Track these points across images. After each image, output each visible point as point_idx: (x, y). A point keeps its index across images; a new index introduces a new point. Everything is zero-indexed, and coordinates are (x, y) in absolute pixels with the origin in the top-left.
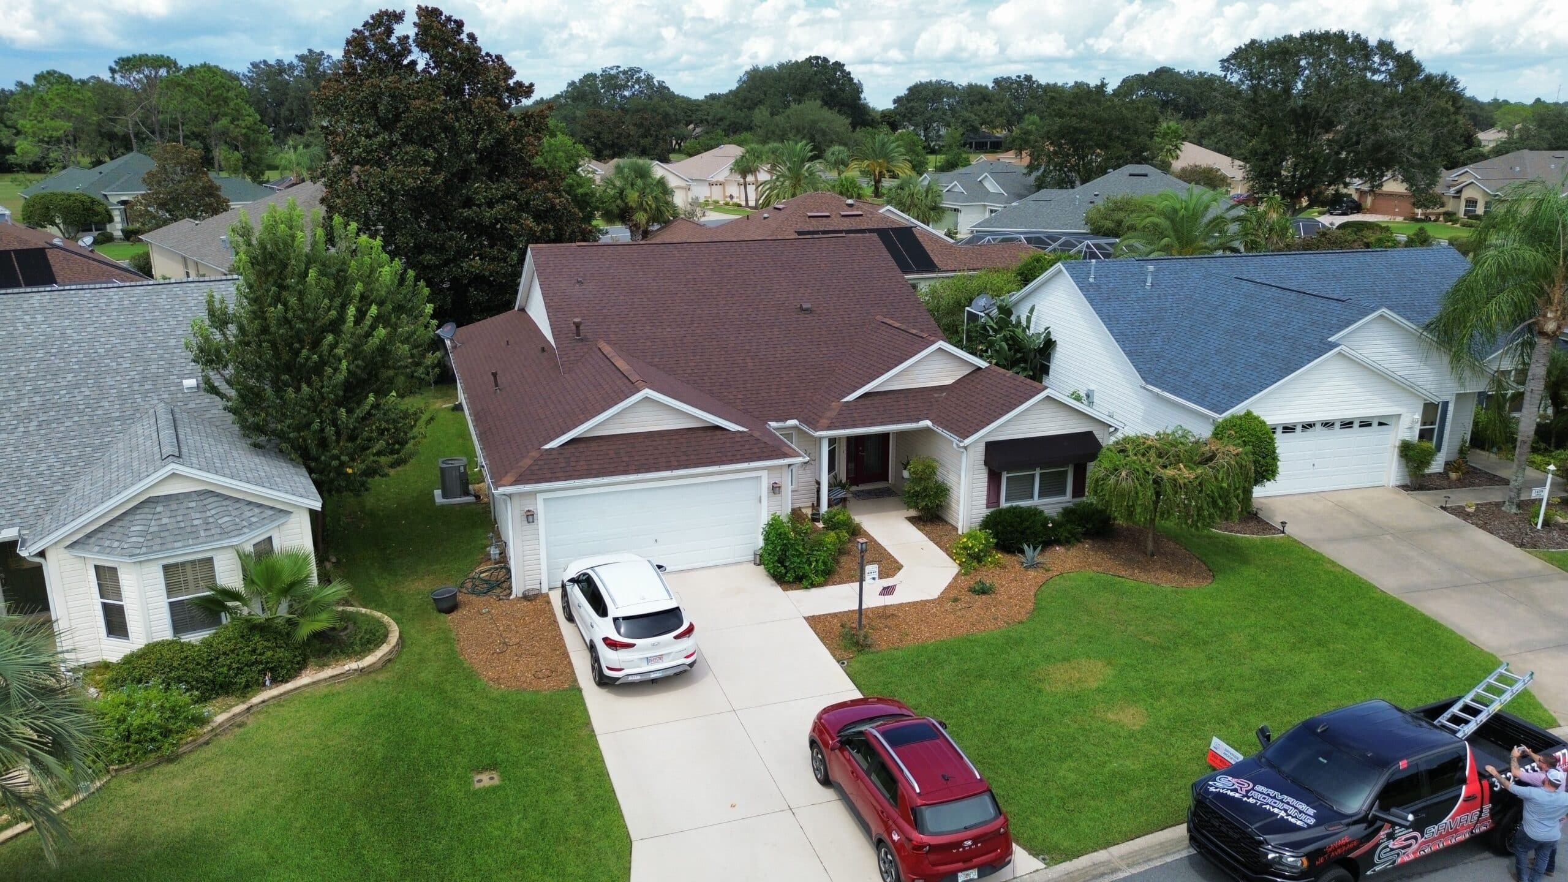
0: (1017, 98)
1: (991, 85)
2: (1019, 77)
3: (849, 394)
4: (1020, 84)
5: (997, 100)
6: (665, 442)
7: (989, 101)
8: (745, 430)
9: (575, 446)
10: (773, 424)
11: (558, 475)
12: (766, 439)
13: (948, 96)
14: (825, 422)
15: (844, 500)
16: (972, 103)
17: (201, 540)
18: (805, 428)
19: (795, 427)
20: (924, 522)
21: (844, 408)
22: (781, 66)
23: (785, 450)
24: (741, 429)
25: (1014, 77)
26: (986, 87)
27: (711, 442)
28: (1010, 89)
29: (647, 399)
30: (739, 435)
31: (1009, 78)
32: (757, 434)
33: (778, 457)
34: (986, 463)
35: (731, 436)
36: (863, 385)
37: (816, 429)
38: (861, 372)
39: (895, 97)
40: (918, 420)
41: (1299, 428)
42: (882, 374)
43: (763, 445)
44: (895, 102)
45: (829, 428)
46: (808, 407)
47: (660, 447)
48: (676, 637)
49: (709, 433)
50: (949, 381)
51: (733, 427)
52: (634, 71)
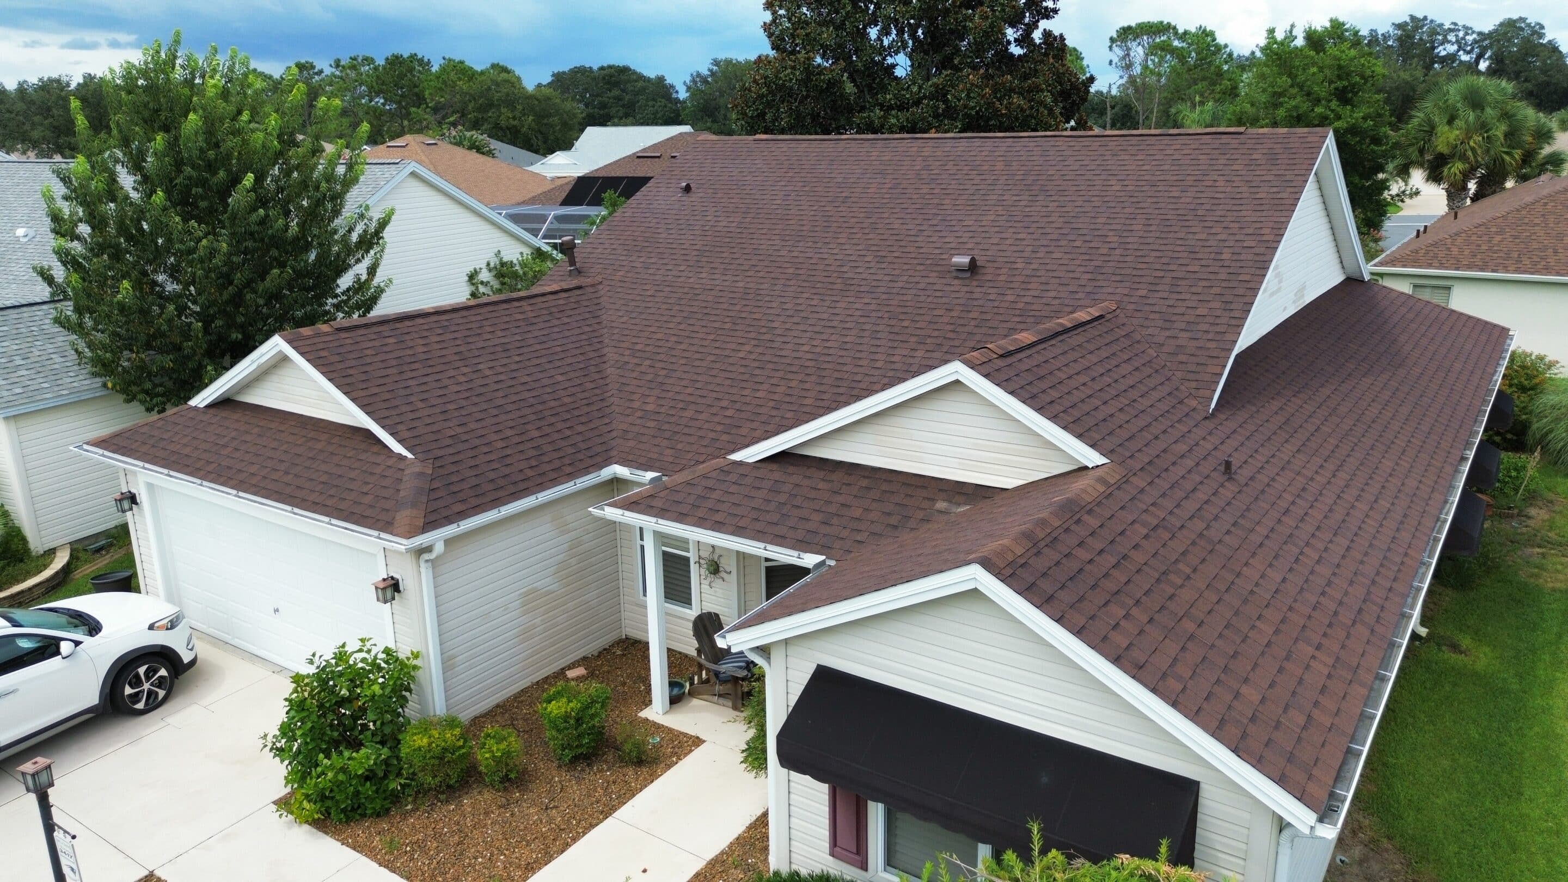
8: (410, 456)
12: (411, 484)
14: (645, 490)
23: (403, 514)
27: (343, 461)
30: (393, 462)
32: (413, 469)
33: (373, 524)
35: (380, 460)
43: (390, 494)
49: (366, 445)
50: (1008, 481)
51: (397, 447)
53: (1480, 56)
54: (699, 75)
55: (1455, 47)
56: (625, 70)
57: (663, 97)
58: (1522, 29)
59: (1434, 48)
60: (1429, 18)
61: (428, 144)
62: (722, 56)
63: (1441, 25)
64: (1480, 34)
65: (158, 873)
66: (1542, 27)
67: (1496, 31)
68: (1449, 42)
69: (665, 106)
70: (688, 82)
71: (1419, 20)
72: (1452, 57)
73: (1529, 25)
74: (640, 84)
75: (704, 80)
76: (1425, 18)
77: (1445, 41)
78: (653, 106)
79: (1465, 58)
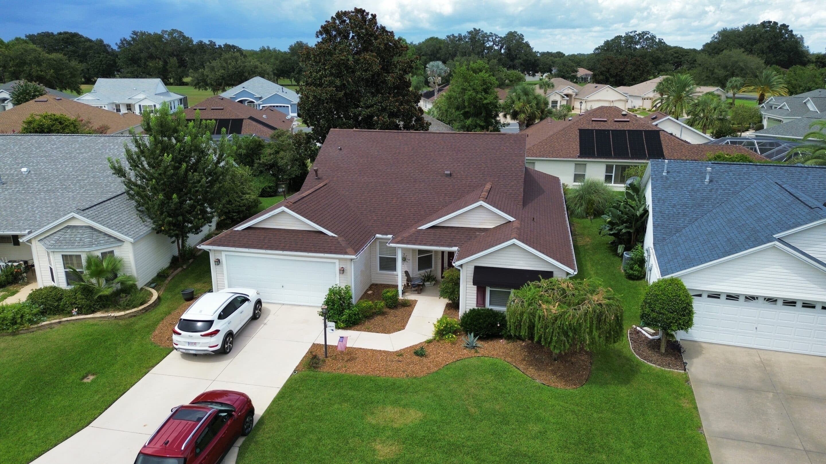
3: (423, 225)
8: (336, 236)
9: (249, 231)
11: (230, 244)
12: (343, 243)
14: (399, 238)
17: (74, 247)
23: (349, 250)
24: (334, 235)
27: (314, 240)
29: (284, 212)
30: (331, 238)
32: (341, 239)
33: (341, 253)
35: (326, 238)
40: (453, 246)
41: (742, 299)
48: (202, 335)
49: (316, 235)
50: (491, 227)
51: (330, 234)
52: (644, 33)
53: (501, 47)
54: (125, 40)
55: (492, 43)
56: (75, 35)
57: (104, 52)
58: (516, 36)
59: (484, 43)
60: (481, 30)
61: (58, 100)
62: (138, 30)
63: (486, 33)
64: (501, 38)
65: (315, 343)
66: (523, 36)
67: (506, 37)
68: (490, 41)
69: (107, 57)
70: (118, 43)
71: (477, 30)
72: (491, 48)
73: (518, 35)
74: (88, 44)
75: (129, 43)
76: (480, 30)
77: (488, 40)
78: (99, 57)
79: (496, 48)
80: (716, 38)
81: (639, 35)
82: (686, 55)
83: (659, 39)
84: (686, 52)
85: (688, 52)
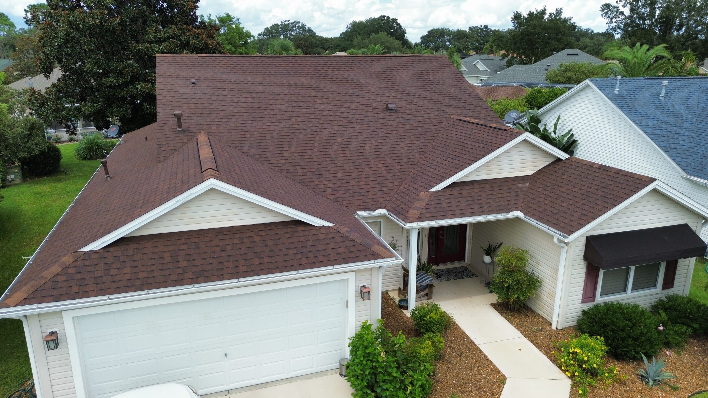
0: (480, 36)
1: (468, 30)
2: (481, 26)
3: (437, 184)
4: (482, 30)
5: (471, 37)
6: (236, 241)
7: (467, 38)
8: (331, 225)
10: (362, 213)
12: (355, 236)
13: (448, 35)
14: (414, 212)
15: (430, 286)
16: (459, 38)
18: (394, 218)
19: (384, 216)
20: (512, 312)
21: (433, 198)
22: (367, 21)
23: (375, 248)
24: (326, 224)
25: (479, 26)
26: (466, 31)
27: (291, 240)
28: (477, 32)
29: (212, 190)
30: (324, 231)
31: (476, 27)
32: (344, 230)
33: (366, 258)
34: (586, 257)
35: (315, 232)
36: (451, 175)
37: (406, 220)
38: (445, 162)
39: (421, 36)
40: (508, 211)
42: (470, 164)
43: (351, 243)
44: (421, 38)
45: (419, 219)
46: (396, 196)
47: (229, 248)
49: (289, 229)
50: (531, 172)
51: (317, 222)
52: (296, 22)
80: (349, 28)
81: (292, 23)
82: (327, 42)
83: (308, 28)
84: (326, 40)
85: (328, 40)
